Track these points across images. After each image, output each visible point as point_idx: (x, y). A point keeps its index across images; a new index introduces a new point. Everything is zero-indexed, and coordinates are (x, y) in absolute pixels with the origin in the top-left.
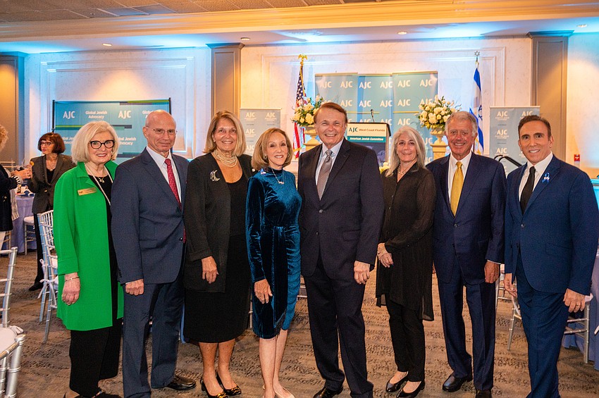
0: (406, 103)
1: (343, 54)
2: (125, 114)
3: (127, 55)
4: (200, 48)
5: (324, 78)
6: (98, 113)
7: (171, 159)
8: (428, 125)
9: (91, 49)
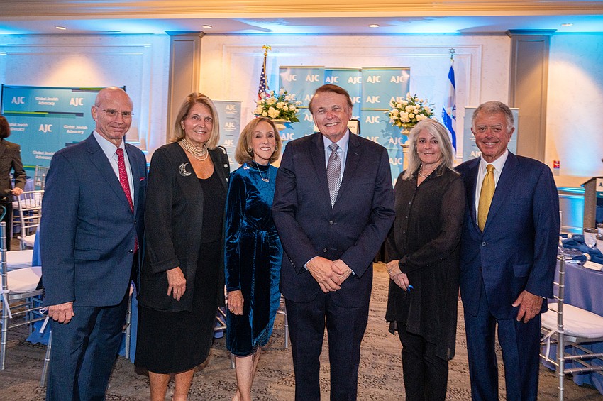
0: (376, 99)
1: (309, 46)
2: (77, 102)
3: (82, 40)
4: (159, 35)
5: (289, 71)
6: (49, 99)
7: (124, 149)
8: (399, 124)
9: (44, 33)
